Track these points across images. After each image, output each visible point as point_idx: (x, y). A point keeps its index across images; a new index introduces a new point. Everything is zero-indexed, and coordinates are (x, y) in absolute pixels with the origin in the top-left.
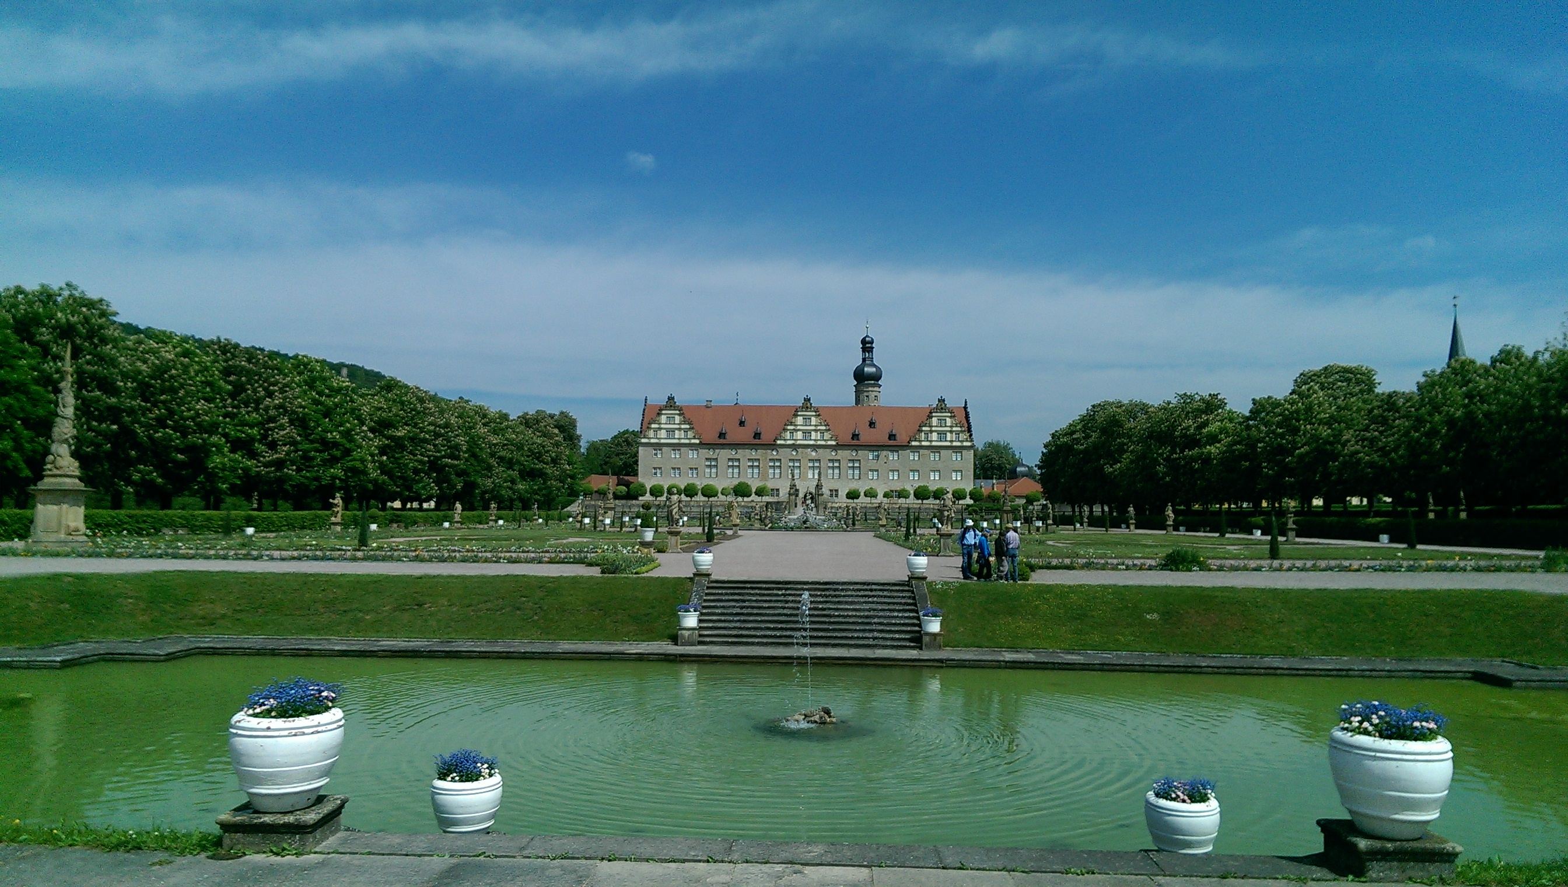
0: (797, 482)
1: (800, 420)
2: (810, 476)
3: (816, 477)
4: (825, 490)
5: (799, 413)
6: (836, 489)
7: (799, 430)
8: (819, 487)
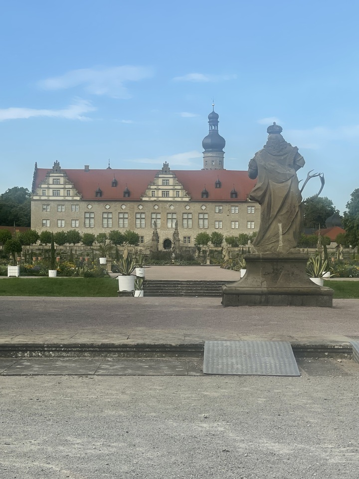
0: (158, 231)
1: (160, 181)
2: (169, 225)
3: (174, 226)
4: (181, 237)
5: (160, 176)
6: (189, 236)
7: (160, 189)
8: (176, 234)
